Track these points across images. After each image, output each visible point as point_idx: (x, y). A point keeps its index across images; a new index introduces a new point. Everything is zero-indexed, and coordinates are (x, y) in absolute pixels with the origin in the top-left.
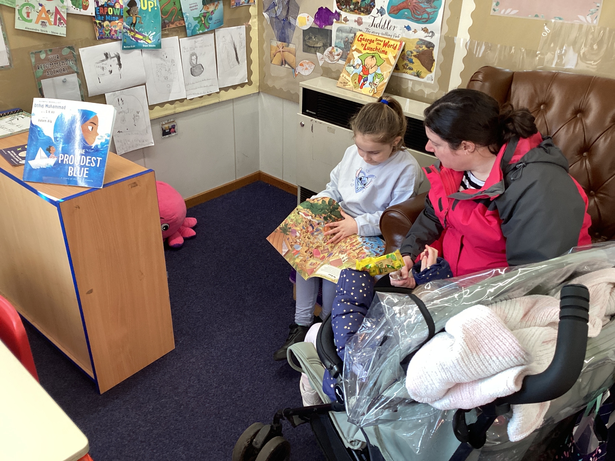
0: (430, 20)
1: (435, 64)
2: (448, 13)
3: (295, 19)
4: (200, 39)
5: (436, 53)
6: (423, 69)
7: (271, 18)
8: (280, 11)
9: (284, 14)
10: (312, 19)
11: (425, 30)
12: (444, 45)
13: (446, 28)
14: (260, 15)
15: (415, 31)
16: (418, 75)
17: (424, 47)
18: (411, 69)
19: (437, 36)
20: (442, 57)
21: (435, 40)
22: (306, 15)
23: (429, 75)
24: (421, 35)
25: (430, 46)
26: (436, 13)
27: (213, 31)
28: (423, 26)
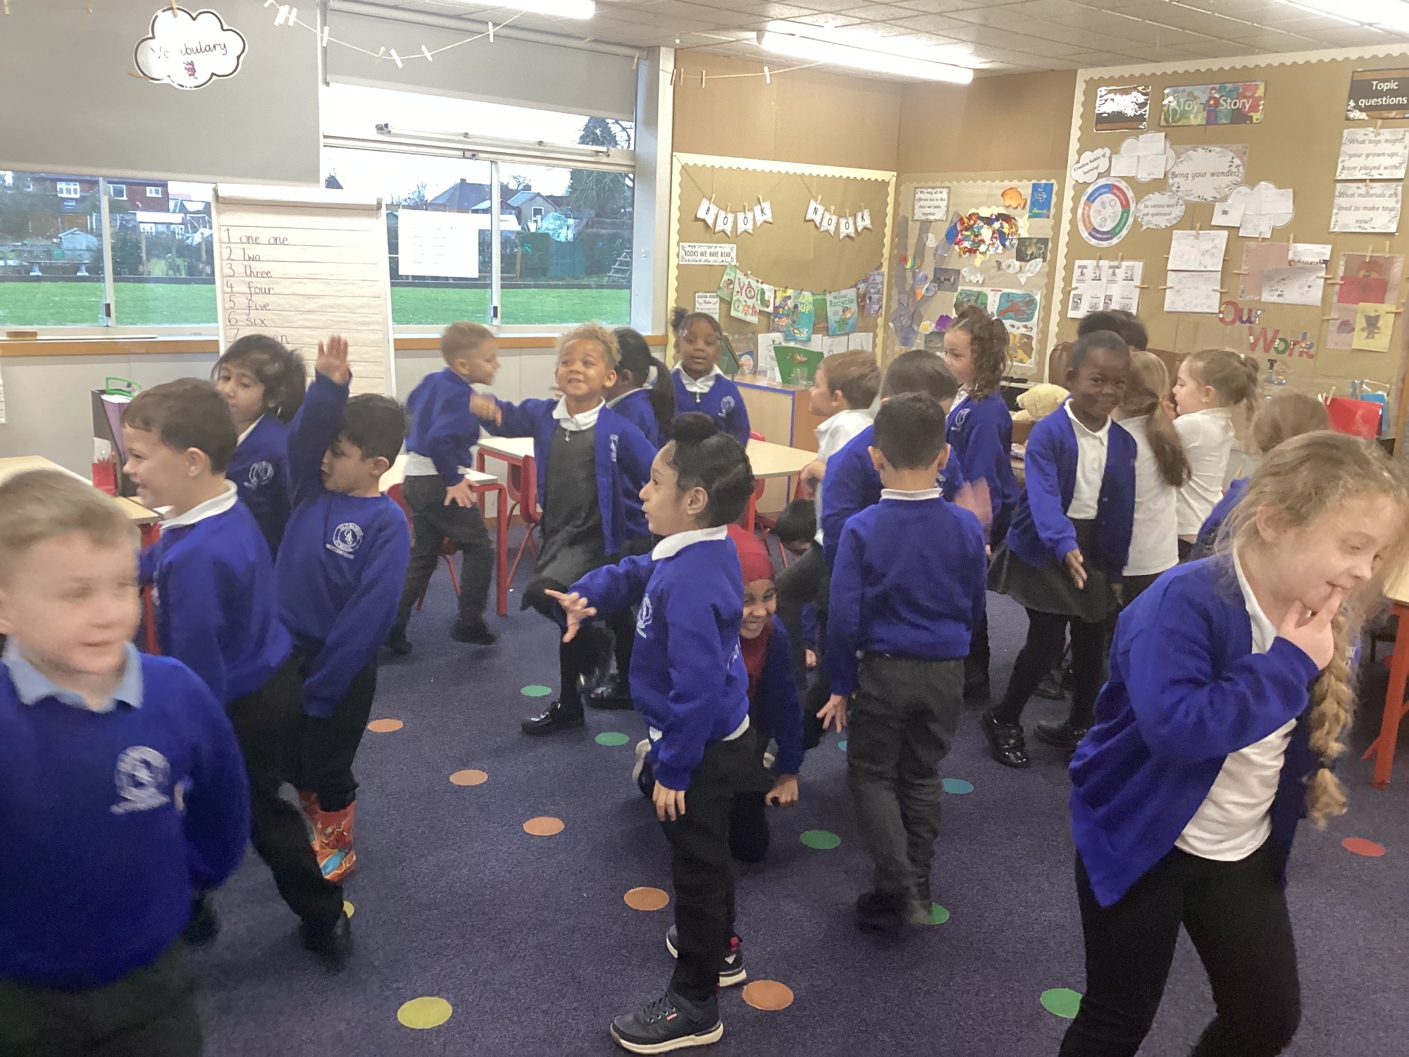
0: (1030, 318)
1: (1034, 353)
2: (1042, 313)
3: (919, 326)
4: (837, 339)
5: (1034, 343)
6: (1025, 356)
7: (896, 327)
8: (905, 321)
9: (909, 323)
10: (934, 325)
11: (1025, 327)
12: (1040, 336)
13: (1041, 325)
14: (886, 326)
15: (1018, 328)
16: (1021, 361)
17: (1026, 340)
18: (1016, 357)
19: (1035, 330)
20: (1039, 346)
21: (1034, 334)
22: (928, 322)
23: (1029, 361)
24: (1023, 330)
25: (1030, 338)
26: (1033, 313)
27: (847, 334)
28: (1024, 323)
